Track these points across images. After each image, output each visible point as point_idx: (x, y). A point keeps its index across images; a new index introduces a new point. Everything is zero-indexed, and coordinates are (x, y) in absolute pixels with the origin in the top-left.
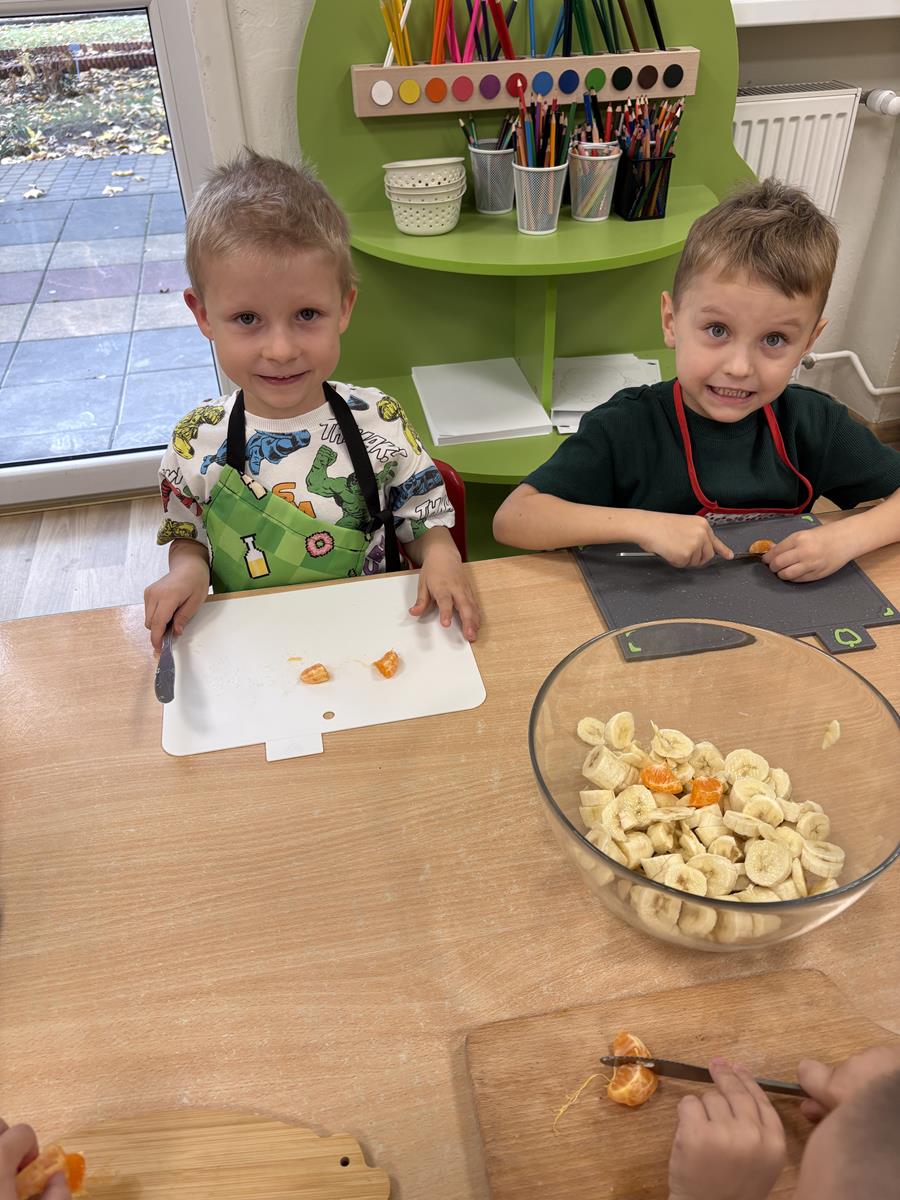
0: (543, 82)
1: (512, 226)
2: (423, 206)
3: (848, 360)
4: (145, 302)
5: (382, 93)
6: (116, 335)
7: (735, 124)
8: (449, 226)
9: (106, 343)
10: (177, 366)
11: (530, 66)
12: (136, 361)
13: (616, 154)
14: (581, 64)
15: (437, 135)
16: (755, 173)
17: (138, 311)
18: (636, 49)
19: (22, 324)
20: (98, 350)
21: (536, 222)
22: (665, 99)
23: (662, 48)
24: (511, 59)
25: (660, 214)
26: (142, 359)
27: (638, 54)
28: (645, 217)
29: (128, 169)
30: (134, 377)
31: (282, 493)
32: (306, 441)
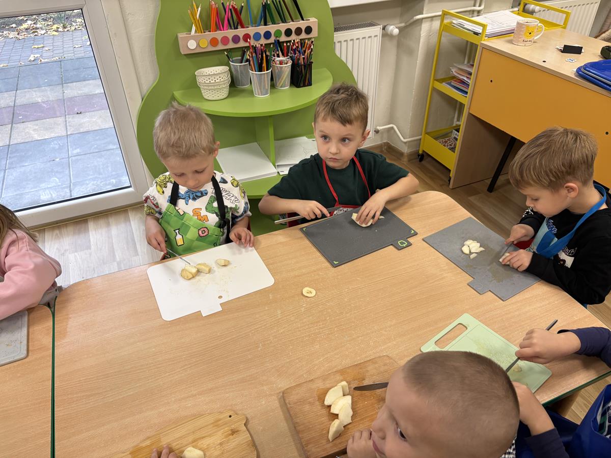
0: (257, 36)
1: (251, 93)
2: (215, 90)
3: (392, 128)
4: (70, 119)
5: (192, 45)
6: (59, 138)
7: (335, 43)
8: (225, 96)
9: (56, 142)
10: (94, 151)
12: (73, 150)
13: (290, 64)
14: (272, 28)
15: (216, 58)
16: (345, 62)
17: (68, 124)
18: (293, 21)
19: (9, 136)
21: (261, 92)
22: (306, 39)
23: (303, 20)
24: (243, 28)
25: (310, 84)
26: (75, 149)
27: (294, 23)
28: (304, 86)
29: (40, 44)
30: (73, 158)
31: (196, 212)
32: (206, 194)
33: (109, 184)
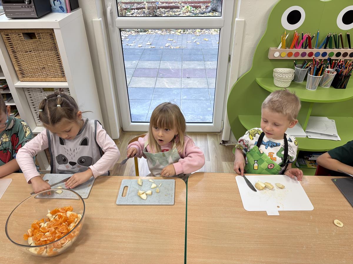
0: (317, 54)
1: (304, 87)
2: (283, 82)
4: (184, 80)
5: (277, 55)
6: (178, 89)
8: (288, 86)
9: (175, 91)
10: (193, 99)
11: (315, 51)
12: (183, 96)
13: (335, 73)
14: (328, 51)
15: (286, 63)
17: (182, 83)
18: (343, 48)
19: (155, 83)
20: (173, 92)
21: (312, 88)
22: (349, 60)
23: (350, 48)
24: (310, 49)
25: (344, 88)
26: (184, 96)
28: (340, 88)
29: (172, 38)
30: (183, 101)
31: (271, 154)
32: (279, 145)
33: (199, 118)
